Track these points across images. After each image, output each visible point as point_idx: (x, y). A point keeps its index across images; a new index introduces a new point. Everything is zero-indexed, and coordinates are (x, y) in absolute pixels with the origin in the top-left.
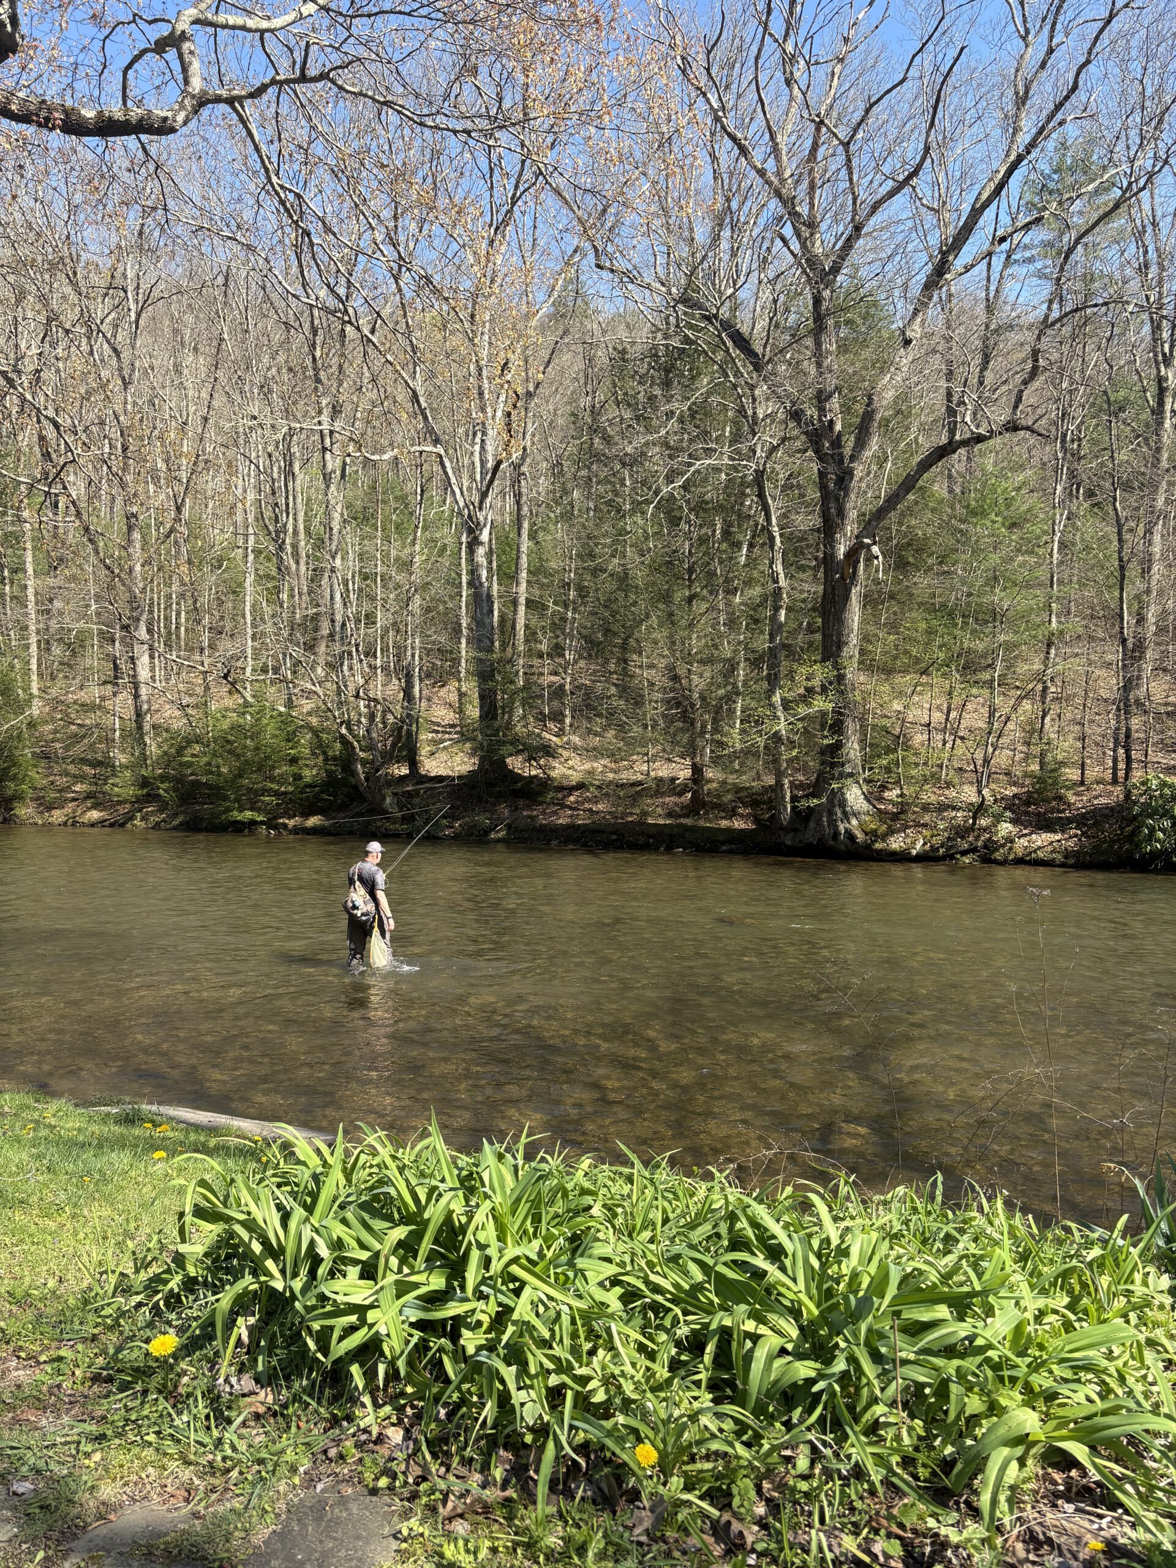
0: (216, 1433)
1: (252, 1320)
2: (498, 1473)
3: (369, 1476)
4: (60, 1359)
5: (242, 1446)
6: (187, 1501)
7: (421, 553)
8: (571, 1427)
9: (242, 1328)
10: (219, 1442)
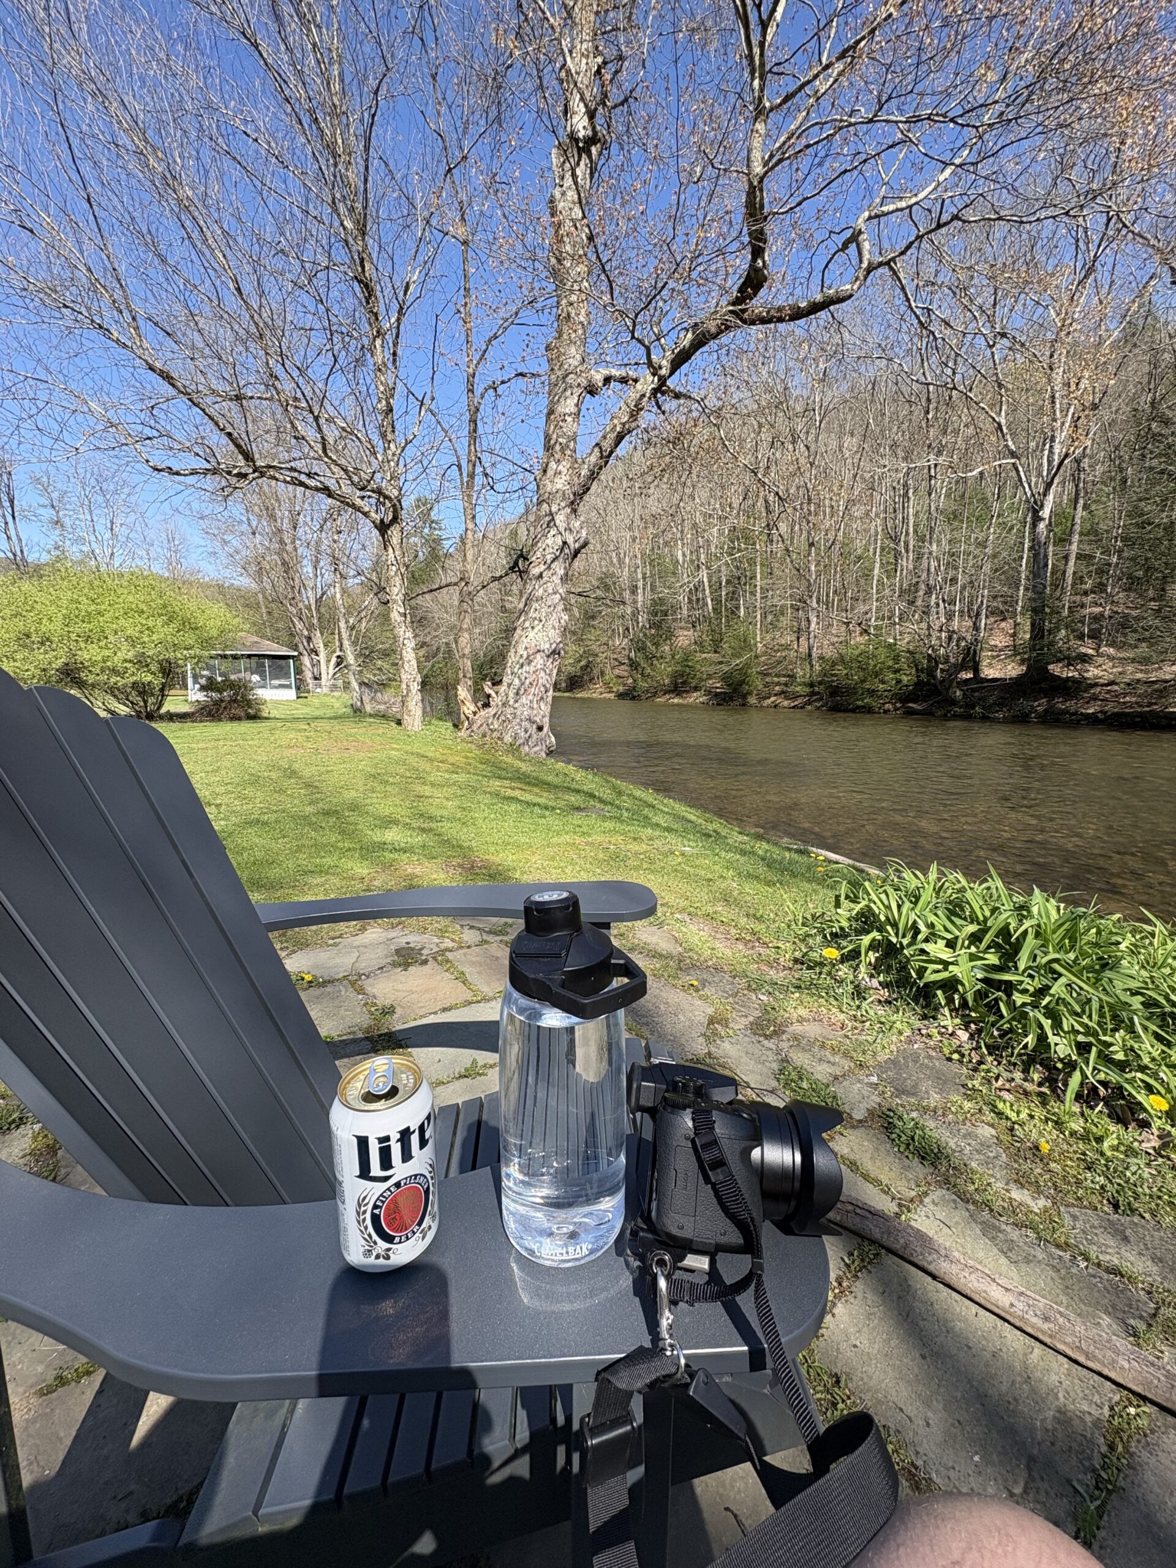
0: (857, 1003)
1: (877, 955)
2: (1036, 1077)
3: (946, 1051)
4: (778, 948)
5: (871, 1012)
6: (842, 1028)
7: (994, 533)
8: (1094, 1069)
9: (872, 957)
10: (859, 1007)
